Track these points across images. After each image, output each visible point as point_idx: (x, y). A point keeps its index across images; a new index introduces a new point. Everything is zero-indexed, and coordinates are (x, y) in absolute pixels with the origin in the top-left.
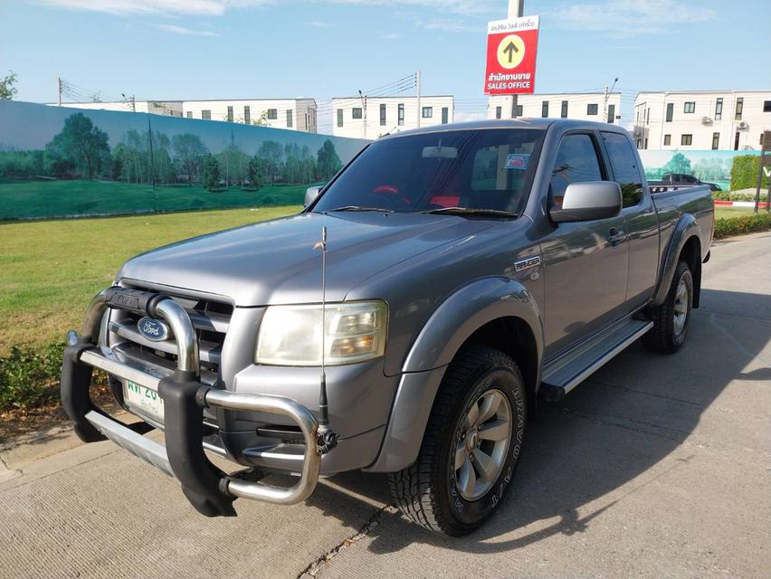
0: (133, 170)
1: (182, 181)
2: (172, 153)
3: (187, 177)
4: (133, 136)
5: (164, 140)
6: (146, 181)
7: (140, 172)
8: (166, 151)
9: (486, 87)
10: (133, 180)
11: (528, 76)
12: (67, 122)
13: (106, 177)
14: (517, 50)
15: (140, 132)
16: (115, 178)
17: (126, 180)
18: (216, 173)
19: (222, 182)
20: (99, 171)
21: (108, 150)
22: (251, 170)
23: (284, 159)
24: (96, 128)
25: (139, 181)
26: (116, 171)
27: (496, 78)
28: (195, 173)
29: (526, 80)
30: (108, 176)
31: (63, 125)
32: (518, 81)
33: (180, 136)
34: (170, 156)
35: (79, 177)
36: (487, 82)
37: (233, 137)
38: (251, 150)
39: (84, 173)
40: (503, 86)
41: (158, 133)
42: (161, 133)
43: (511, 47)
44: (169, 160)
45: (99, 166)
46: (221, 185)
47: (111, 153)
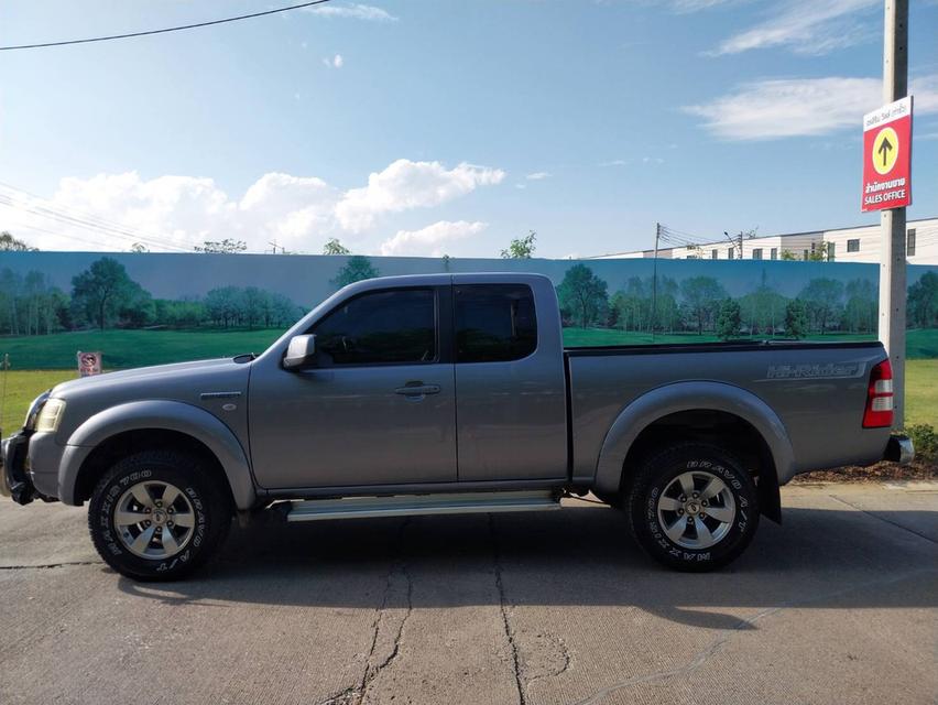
0: (631, 317)
1: (689, 329)
2: (680, 299)
3: (696, 324)
4: (635, 282)
5: (672, 285)
6: (644, 328)
7: (638, 320)
8: (671, 297)
9: (864, 201)
10: (630, 328)
11: (902, 182)
12: (568, 273)
13: (602, 324)
14: (890, 148)
15: (642, 279)
16: (610, 326)
17: (622, 329)
18: (736, 320)
19: (744, 330)
20: (594, 319)
21: (606, 298)
22: (789, 314)
23: (844, 300)
24: (595, 278)
25: (637, 329)
26: (613, 319)
27: (873, 189)
28: (708, 320)
29: (901, 187)
30: (603, 324)
31: (564, 276)
32: (893, 189)
33: (691, 279)
34: (677, 302)
35: (573, 325)
36: (865, 195)
37: (764, 277)
38: (791, 291)
39: (578, 321)
40: (878, 199)
41: (664, 276)
42: (667, 276)
43: (886, 144)
44: (675, 306)
45: (595, 314)
46: (743, 334)
47: (609, 301)
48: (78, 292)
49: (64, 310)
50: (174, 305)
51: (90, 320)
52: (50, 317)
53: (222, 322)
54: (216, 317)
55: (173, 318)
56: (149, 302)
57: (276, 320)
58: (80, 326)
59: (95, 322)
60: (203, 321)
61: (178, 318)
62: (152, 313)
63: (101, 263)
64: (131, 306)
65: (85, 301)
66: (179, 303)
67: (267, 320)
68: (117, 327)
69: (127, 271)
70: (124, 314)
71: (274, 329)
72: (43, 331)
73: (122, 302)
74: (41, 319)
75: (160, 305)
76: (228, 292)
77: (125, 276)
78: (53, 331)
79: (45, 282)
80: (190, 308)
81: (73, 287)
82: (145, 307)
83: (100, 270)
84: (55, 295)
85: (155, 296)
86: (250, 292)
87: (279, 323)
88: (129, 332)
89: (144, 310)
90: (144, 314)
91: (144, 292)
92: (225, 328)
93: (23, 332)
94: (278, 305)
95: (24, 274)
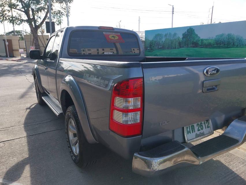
48: (183, 38)
49: (180, 42)
50: (206, 40)
51: (185, 45)
52: (177, 44)
53: (219, 45)
54: (217, 44)
55: (205, 44)
56: (199, 39)
57: (236, 44)
58: (183, 47)
59: (186, 46)
60: (213, 45)
61: (206, 44)
62: (200, 43)
63: (189, 29)
64: (195, 41)
65: (185, 40)
66: (207, 39)
67: (233, 44)
68: (191, 47)
69: (195, 31)
70: (193, 43)
71: (235, 47)
72: (175, 48)
73: (193, 40)
74: (175, 45)
75: (202, 40)
76: (222, 35)
77: (195, 32)
78: (177, 48)
79: (177, 36)
80: (210, 41)
81: (182, 36)
82: (198, 41)
83: (189, 31)
84: (178, 39)
85: (201, 38)
86: (229, 35)
87: (237, 45)
88: (194, 48)
89: (198, 42)
90: (198, 43)
91: (199, 37)
92: (219, 47)
93: (172, 48)
94: (238, 39)
95: (173, 34)
